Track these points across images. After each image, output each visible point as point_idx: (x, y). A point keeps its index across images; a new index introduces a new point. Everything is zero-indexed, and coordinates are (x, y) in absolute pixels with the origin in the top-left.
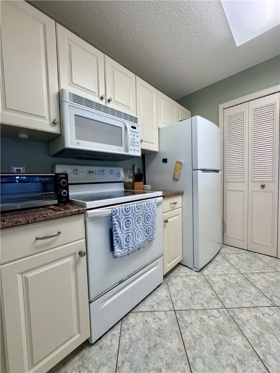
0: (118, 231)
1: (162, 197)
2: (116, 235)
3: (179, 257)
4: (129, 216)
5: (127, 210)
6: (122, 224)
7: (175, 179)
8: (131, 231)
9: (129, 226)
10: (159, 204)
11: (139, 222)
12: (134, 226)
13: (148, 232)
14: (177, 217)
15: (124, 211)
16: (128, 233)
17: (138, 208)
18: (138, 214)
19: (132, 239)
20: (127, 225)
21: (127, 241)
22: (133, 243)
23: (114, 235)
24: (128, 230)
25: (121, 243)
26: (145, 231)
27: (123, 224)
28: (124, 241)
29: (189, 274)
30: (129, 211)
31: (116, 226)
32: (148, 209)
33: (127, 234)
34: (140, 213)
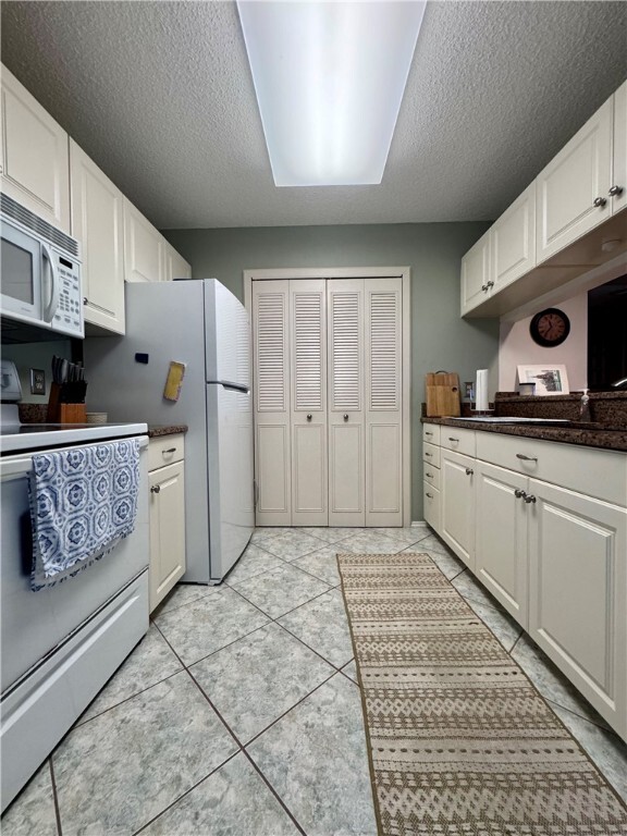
0: (51, 514)
1: (147, 437)
2: (46, 525)
3: (179, 567)
4: (78, 476)
5: (73, 461)
6: (60, 495)
7: (168, 401)
8: (83, 512)
9: (79, 501)
10: (142, 449)
11: (102, 490)
12: (91, 500)
13: (122, 514)
14: (175, 480)
15: (66, 462)
16: (76, 518)
17: (101, 456)
18: (99, 471)
19: (85, 532)
20: (74, 499)
21: (75, 537)
22: (88, 542)
23: (40, 527)
24: (76, 512)
25: (58, 545)
26: (115, 510)
27: (63, 497)
28: (67, 539)
29: (201, 594)
30: (78, 464)
31: (46, 502)
32: (123, 459)
33: (74, 522)
34: (103, 470)
